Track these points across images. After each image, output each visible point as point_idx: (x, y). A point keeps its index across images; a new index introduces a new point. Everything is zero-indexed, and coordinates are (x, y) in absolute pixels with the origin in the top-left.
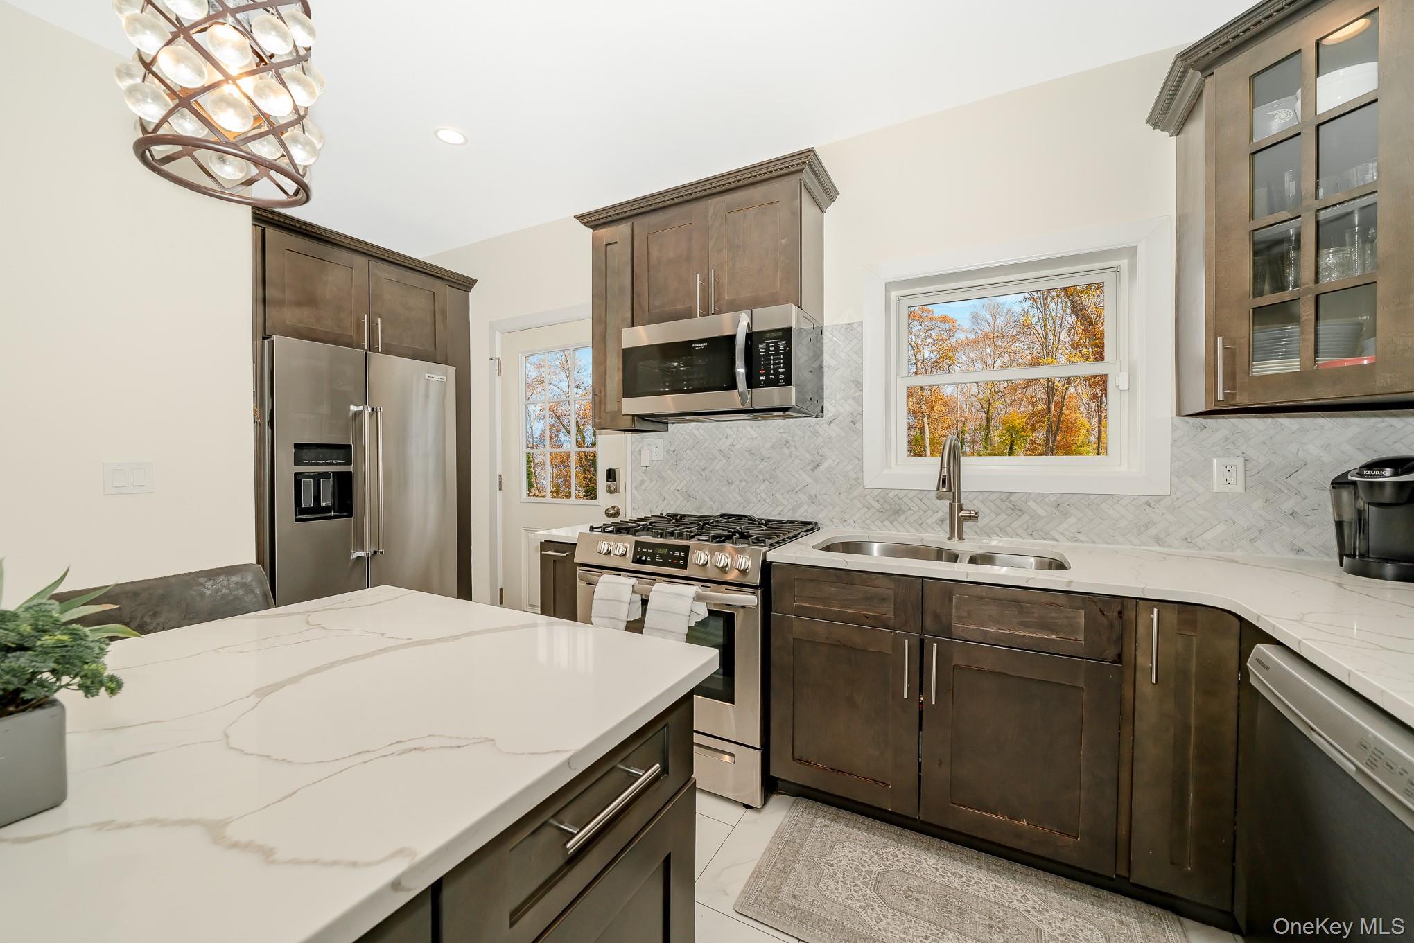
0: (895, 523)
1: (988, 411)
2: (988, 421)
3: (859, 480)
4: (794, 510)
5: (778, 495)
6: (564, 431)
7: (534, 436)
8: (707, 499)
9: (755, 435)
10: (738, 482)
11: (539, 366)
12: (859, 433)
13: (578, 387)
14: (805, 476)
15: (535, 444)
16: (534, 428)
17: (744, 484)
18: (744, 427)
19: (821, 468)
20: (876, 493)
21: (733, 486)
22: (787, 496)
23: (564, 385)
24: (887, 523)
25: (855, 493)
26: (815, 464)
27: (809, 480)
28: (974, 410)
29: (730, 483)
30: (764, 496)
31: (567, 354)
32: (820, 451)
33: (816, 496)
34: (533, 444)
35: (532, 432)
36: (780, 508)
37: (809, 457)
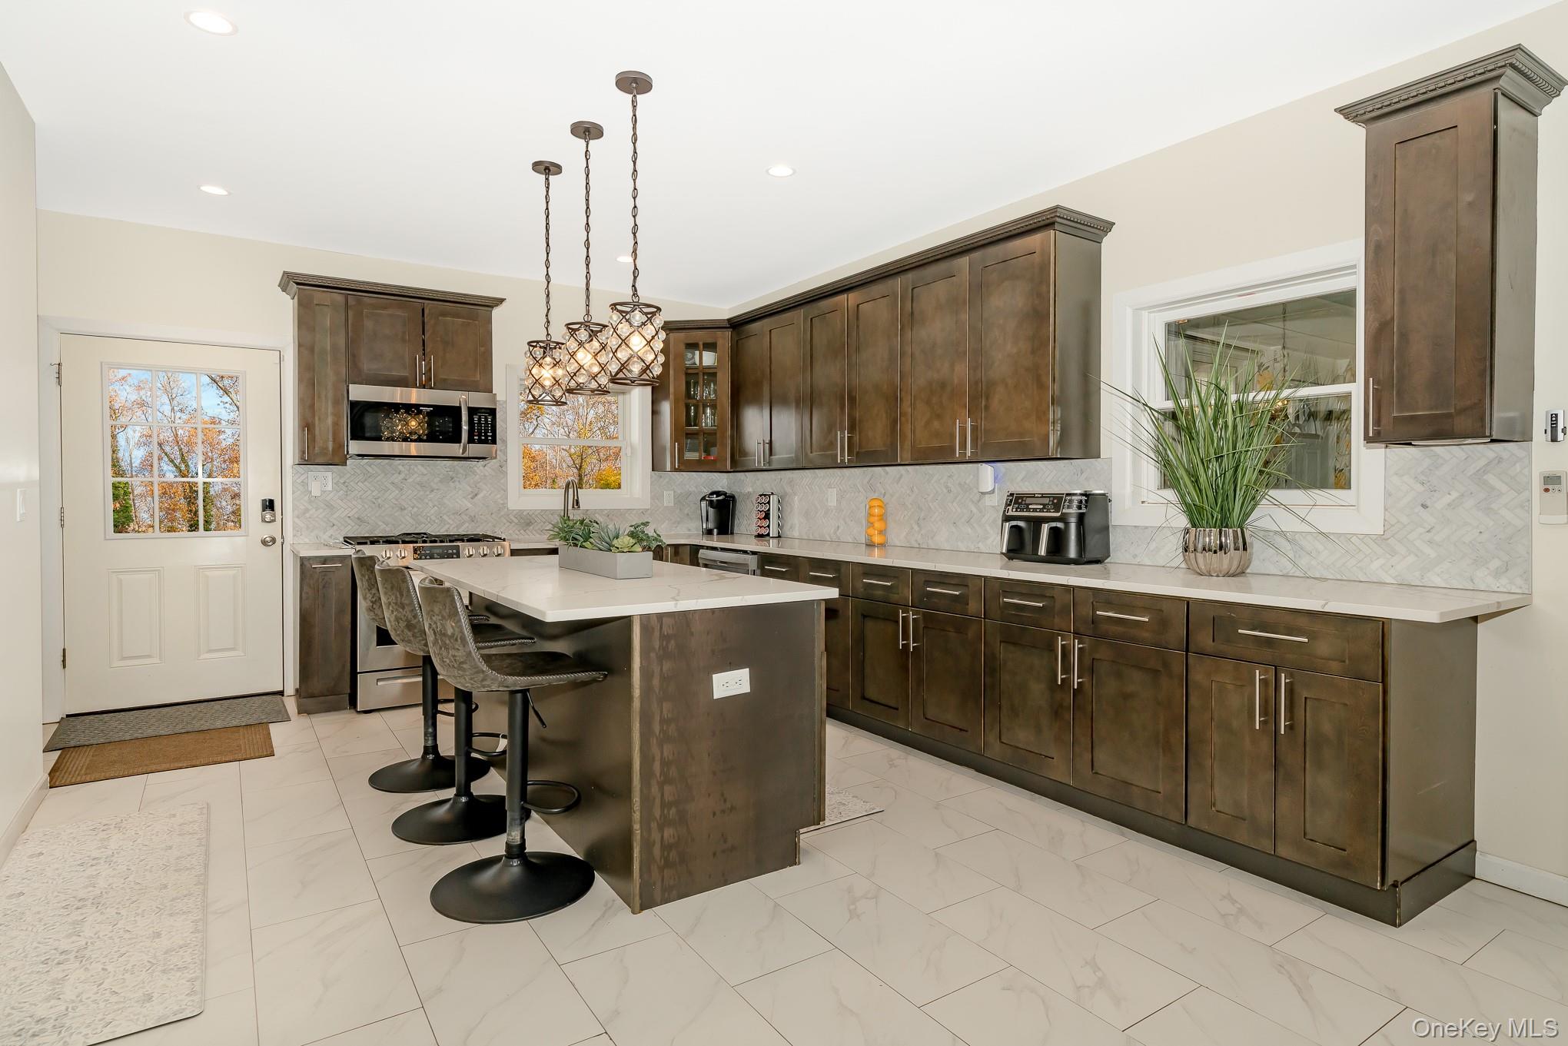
0: (527, 531)
1: (581, 467)
2: (580, 475)
3: (504, 505)
4: (458, 527)
5: (445, 517)
6: (167, 460)
7: (134, 465)
8: (380, 523)
9: (425, 472)
10: (410, 509)
11: (139, 388)
12: (505, 474)
13: (181, 411)
14: (466, 502)
15: (134, 473)
16: (133, 456)
17: (415, 509)
18: (416, 466)
19: (479, 496)
20: (515, 512)
21: (406, 511)
22: (452, 517)
23: (167, 409)
24: (522, 531)
25: (502, 513)
26: (474, 494)
27: (469, 505)
28: (565, 466)
29: (402, 509)
30: (433, 518)
31: (170, 375)
32: (478, 485)
33: (475, 516)
34: (132, 474)
35: (131, 461)
36: (447, 526)
37: (470, 490)
